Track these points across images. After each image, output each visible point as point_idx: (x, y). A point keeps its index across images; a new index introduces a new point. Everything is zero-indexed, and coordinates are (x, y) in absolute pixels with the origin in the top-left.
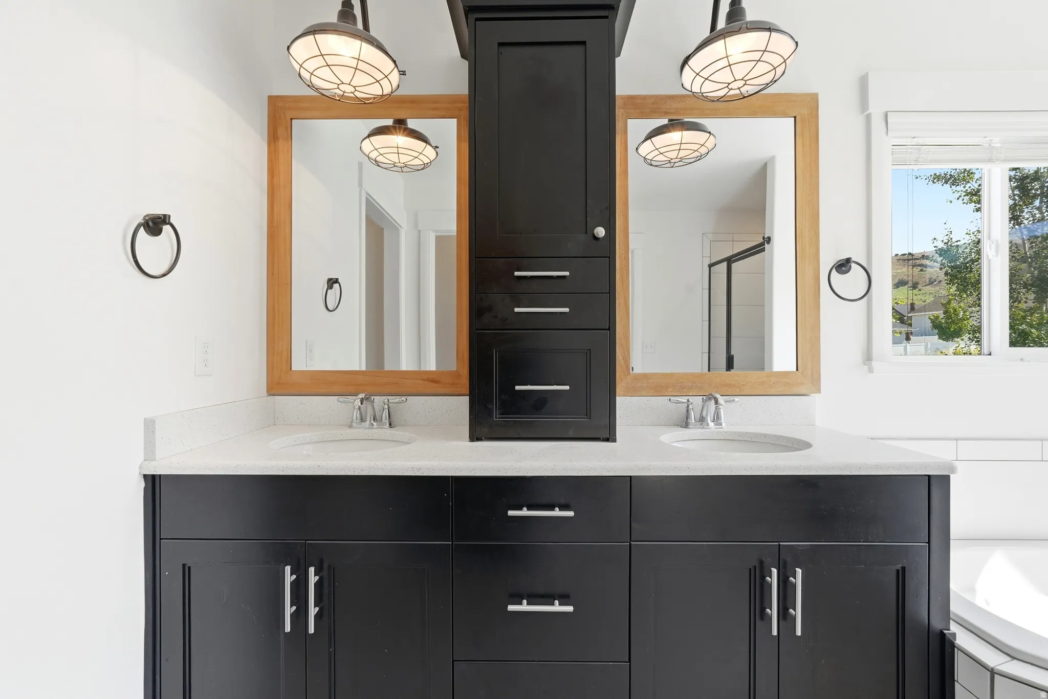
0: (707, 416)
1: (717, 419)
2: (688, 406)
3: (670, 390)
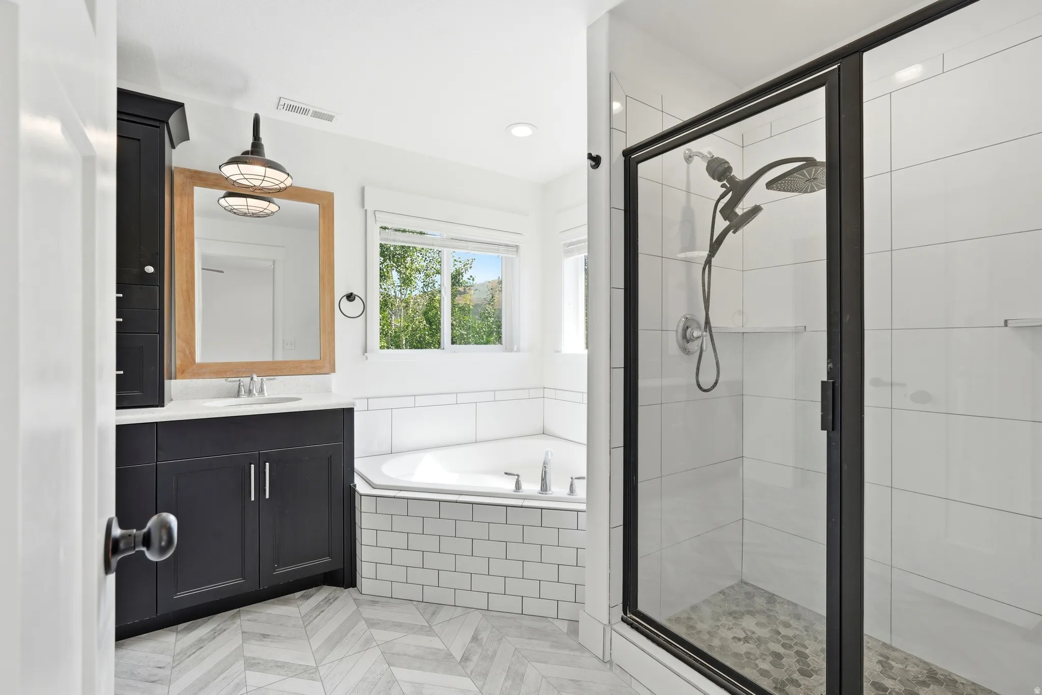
0: (253, 388)
1: (261, 391)
2: (240, 384)
3: (228, 373)
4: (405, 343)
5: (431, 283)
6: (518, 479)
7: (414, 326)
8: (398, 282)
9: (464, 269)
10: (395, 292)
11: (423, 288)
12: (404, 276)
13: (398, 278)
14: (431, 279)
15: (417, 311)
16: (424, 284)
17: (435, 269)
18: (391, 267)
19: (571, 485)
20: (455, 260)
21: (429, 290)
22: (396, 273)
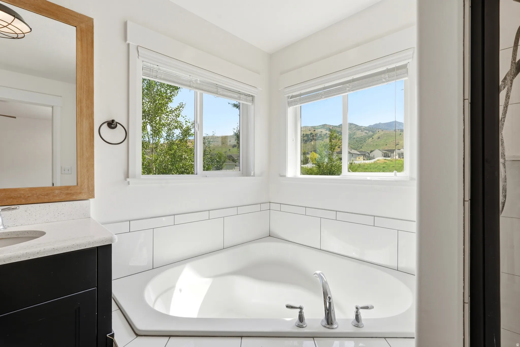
4: (155, 170)
5: (172, 134)
6: (301, 312)
7: (161, 159)
8: (150, 132)
9: (192, 126)
10: (148, 138)
11: (166, 137)
12: (155, 128)
13: (151, 130)
14: (171, 132)
15: (163, 150)
16: (167, 135)
17: (174, 126)
18: (146, 123)
19: (357, 312)
20: (186, 121)
21: (170, 138)
22: (150, 127)
